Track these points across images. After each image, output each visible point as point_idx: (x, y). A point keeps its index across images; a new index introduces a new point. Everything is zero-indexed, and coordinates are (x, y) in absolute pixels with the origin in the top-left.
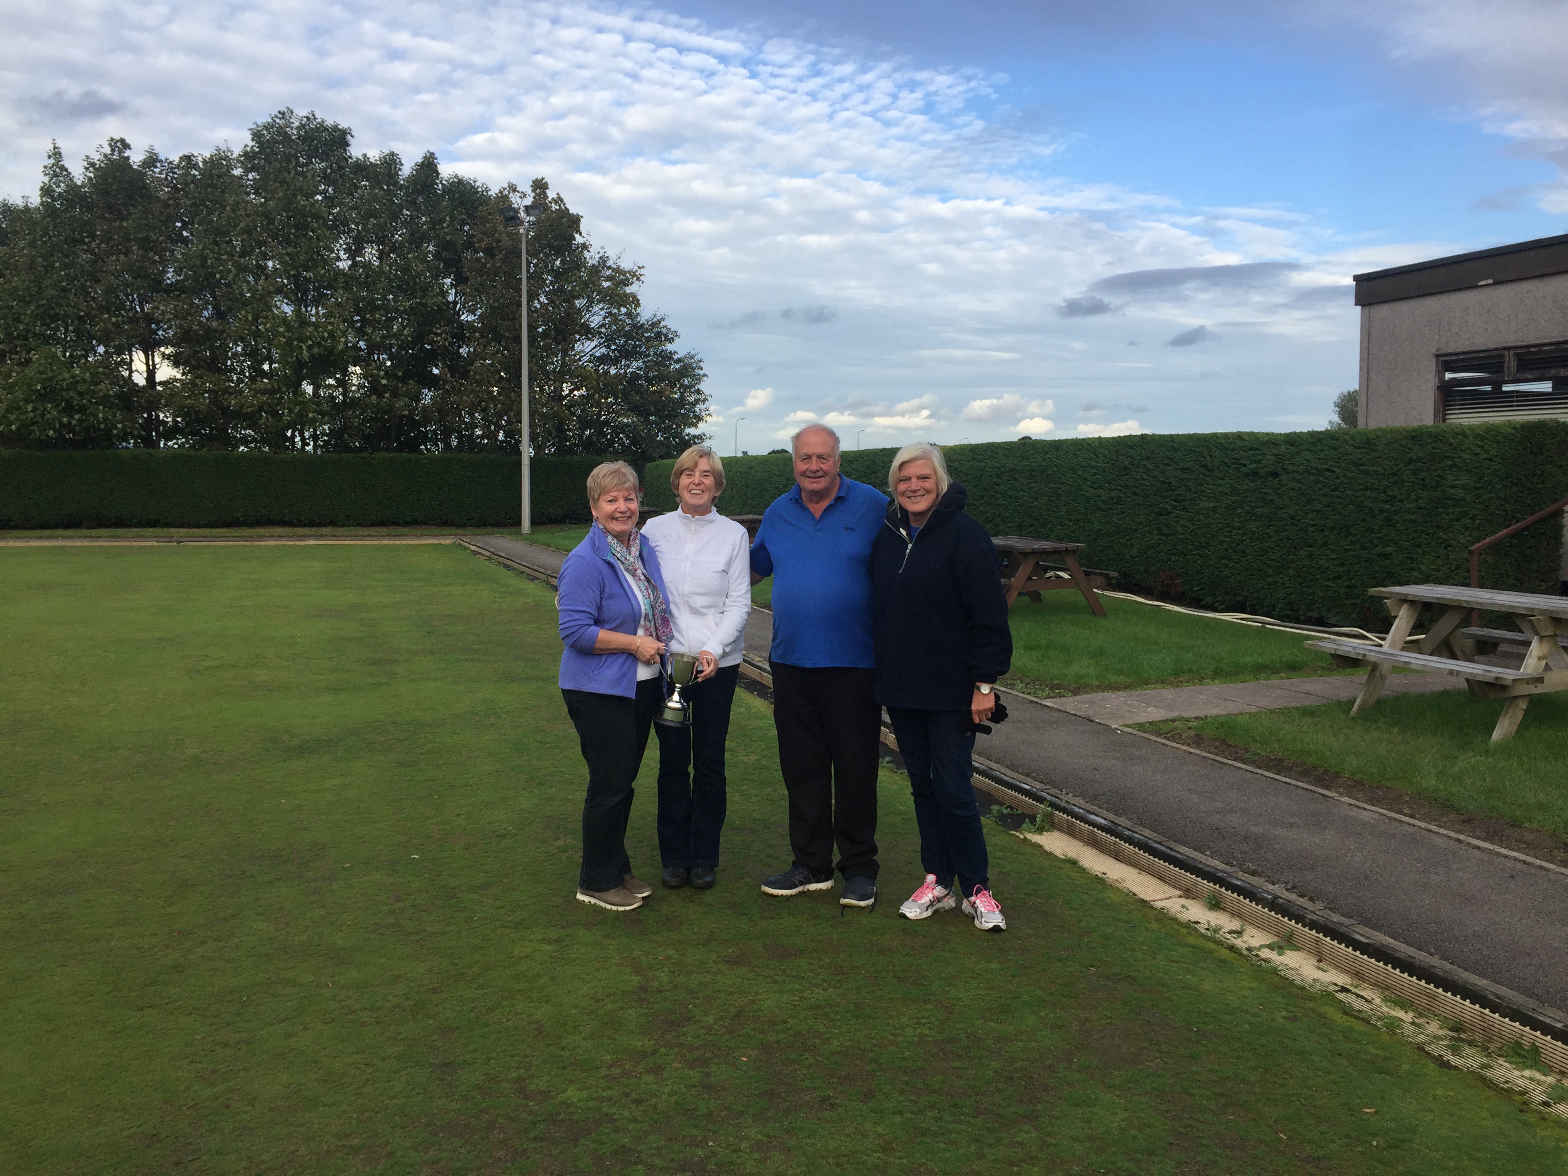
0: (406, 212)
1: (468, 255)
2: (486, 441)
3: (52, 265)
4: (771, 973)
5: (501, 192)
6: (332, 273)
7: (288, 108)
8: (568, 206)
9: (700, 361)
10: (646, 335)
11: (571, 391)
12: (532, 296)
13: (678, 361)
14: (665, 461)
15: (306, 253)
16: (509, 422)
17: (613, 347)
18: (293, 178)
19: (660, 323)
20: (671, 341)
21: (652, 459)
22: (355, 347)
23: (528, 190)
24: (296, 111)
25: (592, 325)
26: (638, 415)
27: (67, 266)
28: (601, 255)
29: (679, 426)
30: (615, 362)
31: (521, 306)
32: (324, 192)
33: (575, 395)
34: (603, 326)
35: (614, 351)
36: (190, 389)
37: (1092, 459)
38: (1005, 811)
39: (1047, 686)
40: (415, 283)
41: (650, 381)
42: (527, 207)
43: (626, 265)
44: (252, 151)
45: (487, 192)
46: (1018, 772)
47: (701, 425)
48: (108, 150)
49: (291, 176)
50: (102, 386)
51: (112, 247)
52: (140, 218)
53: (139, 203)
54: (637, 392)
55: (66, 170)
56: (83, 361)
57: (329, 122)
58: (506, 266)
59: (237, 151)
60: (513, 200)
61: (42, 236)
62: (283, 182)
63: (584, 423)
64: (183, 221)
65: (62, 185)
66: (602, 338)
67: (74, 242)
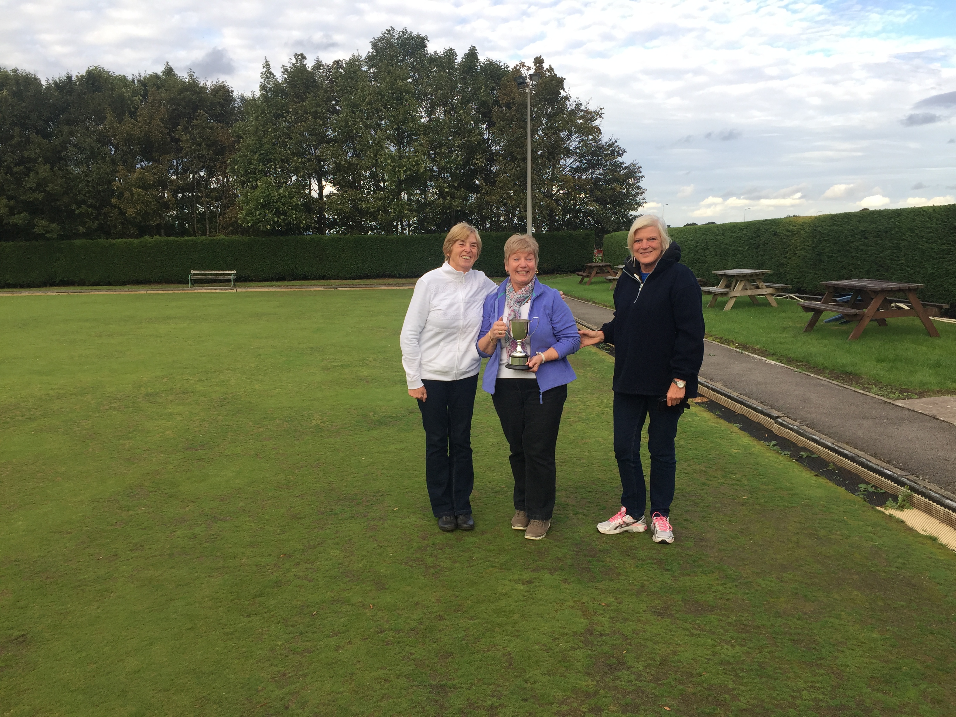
0: (459, 85)
1: (495, 109)
2: (507, 224)
3: (267, 131)
4: (689, 626)
5: (515, 68)
6: (417, 125)
7: (392, 27)
8: (556, 72)
9: (640, 167)
10: (605, 152)
11: (558, 191)
12: (534, 132)
13: (626, 168)
14: (616, 233)
15: (402, 114)
16: (520, 212)
17: (584, 161)
18: (395, 69)
19: (614, 144)
20: (621, 155)
21: (608, 232)
22: (432, 171)
23: (532, 65)
24: (396, 29)
25: (571, 148)
26: (599, 204)
27: (274, 131)
28: (576, 103)
29: (625, 210)
30: (585, 171)
31: (527, 139)
32: (413, 77)
33: (560, 193)
34: (578, 148)
35: (584, 164)
36: (340, 199)
37: (927, 222)
38: (871, 490)
39: (897, 389)
40: (464, 128)
41: (607, 182)
42: (530, 75)
43: (592, 107)
44: (373, 55)
45: (507, 68)
46: (880, 460)
47: (640, 209)
48: (294, 61)
49: (394, 68)
50: (294, 199)
51: (298, 118)
52: (313, 100)
53: (312, 91)
54: (599, 190)
55: (273, 74)
56: (285, 185)
57: (415, 33)
58: (518, 114)
59: (364, 55)
60: (523, 72)
61: (262, 114)
62: (389, 72)
63: (566, 211)
64: (336, 101)
65: (271, 83)
66: (577, 156)
67: (278, 116)
